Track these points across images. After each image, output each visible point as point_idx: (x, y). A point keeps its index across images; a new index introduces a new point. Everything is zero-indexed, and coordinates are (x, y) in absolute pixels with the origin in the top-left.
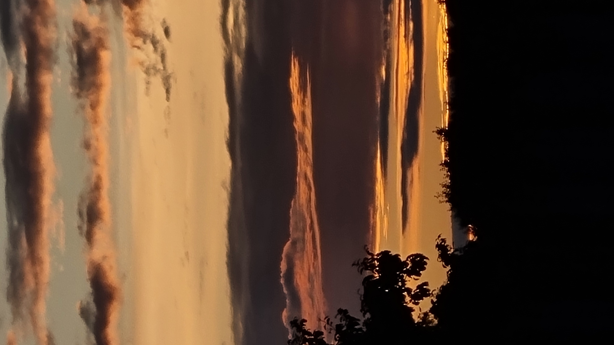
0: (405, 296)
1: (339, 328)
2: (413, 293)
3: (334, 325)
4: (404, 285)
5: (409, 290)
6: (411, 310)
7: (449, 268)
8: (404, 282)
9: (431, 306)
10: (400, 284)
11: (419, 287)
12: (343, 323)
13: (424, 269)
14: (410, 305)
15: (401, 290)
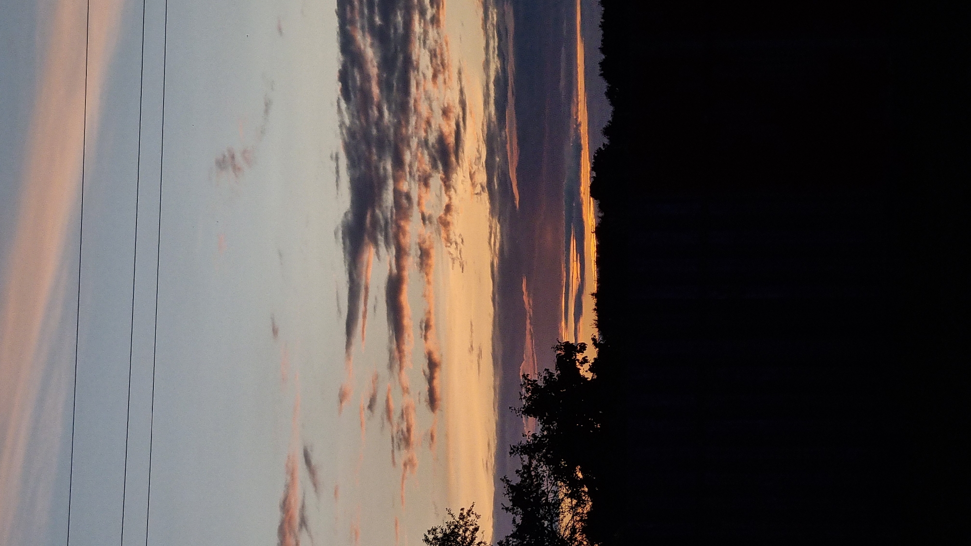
0: (576, 363)
1: (545, 377)
2: (580, 361)
3: (543, 376)
4: (576, 357)
5: (578, 360)
6: (579, 369)
7: (597, 349)
8: (576, 356)
9: (589, 367)
10: (574, 357)
11: (584, 358)
12: (547, 375)
13: (585, 350)
14: (579, 367)
15: (575, 360)
